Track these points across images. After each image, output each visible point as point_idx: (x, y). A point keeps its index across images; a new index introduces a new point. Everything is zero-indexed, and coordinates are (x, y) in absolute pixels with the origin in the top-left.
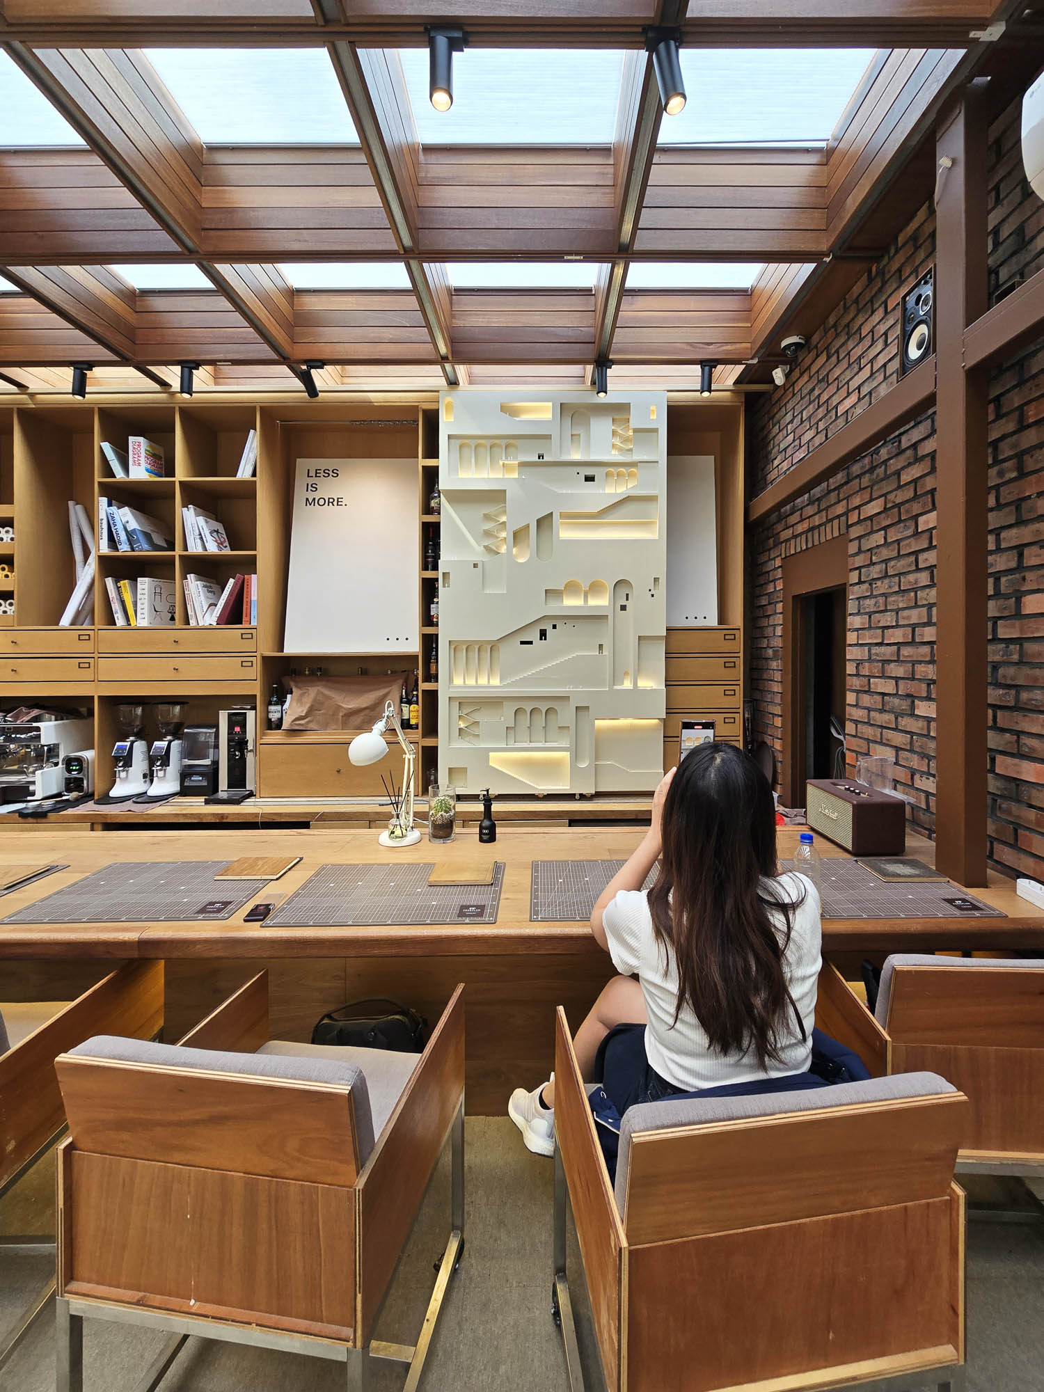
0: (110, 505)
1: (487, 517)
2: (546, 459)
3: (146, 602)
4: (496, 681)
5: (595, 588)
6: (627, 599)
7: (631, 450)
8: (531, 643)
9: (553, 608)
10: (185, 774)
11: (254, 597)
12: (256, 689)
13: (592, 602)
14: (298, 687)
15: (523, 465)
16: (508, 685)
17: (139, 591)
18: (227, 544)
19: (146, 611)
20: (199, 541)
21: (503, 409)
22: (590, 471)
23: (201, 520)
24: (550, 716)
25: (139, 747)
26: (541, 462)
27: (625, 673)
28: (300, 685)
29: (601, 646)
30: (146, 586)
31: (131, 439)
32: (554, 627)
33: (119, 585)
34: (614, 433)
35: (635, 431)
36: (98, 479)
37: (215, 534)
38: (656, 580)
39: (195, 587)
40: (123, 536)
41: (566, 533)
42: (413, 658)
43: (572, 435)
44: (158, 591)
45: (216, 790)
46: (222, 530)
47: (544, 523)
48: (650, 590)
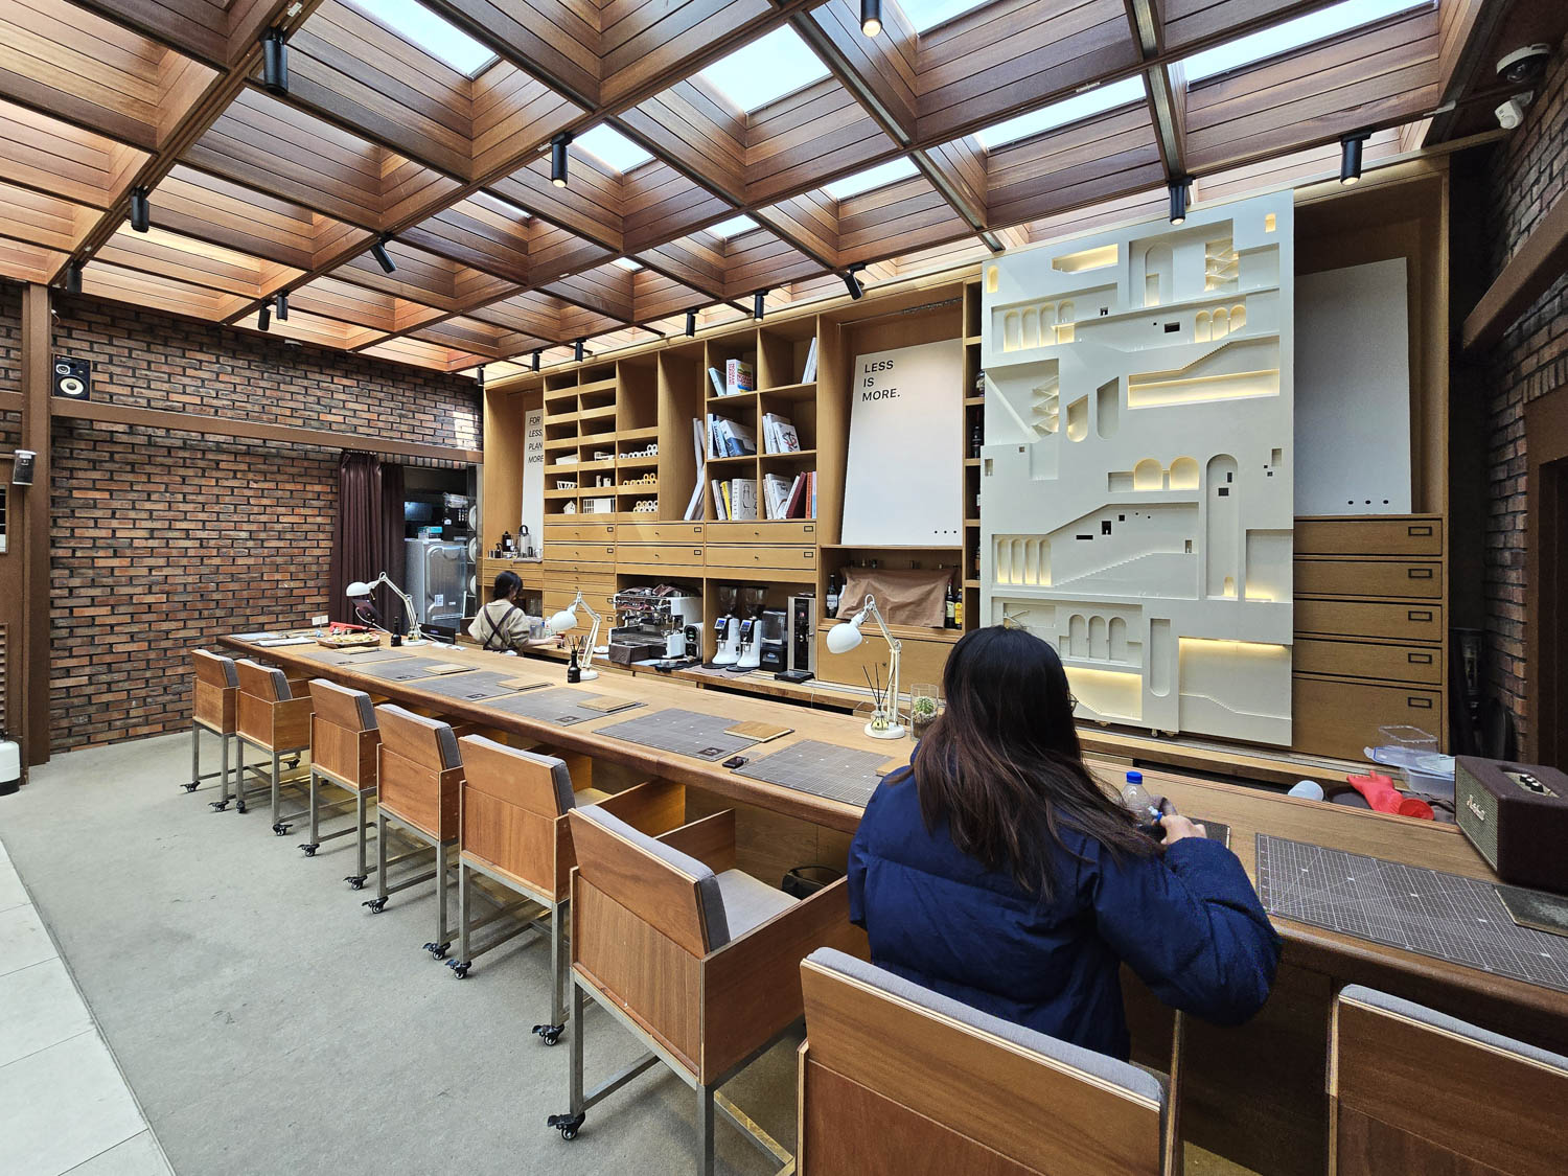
0: (715, 419)
1: (1037, 393)
2: (1109, 314)
3: (737, 499)
4: (1046, 582)
5: (1180, 468)
6: (1230, 480)
7: (1236, 280)
8: (1090, 537)
9: (1120, 495)
10: (764, 651)
11: (814, 493)
12: (814, 577)
13: (1176, 485)
14: (852, 578)
15: (1080, 326)
16: (1061, 587)
17: (734, 491)
18: (797, 444)
19: (737, 507)
20: (774, 444)
21: (1056, 265)
22: (1171, 319)
23: (776, 424)
24: (1116, 628)
25: (734, 623)
26: (1105, 319)
27: (1226, 580)
28: (854, 577)
29: (1188, 543)
30: (737, 486)
31: (728, 362)
32: (1122, 518)
33: (722, 485)
34: (1209, 263)
35: (1242, 254)
36: (707, 399)
37: (787, 437)
38: (1275, 452)
39: (771, 484)
40: (722, 445)
41: (1135, 401)
42: (956, 553)
43: (1147, 278)
44: (747, 489)
45: (785, 669)
46: (794, 433)
47: (1107, 392)
48: (1266, 467)
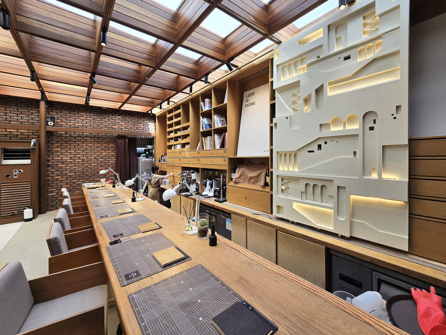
0: (203, 118)
1: (294, 95)
2: (320, 58)
3: (209, 143)
4: (296, 170)
5: (351, 119)
6: (375, 122)
7: (378, 29)
8: (313, 151)
9: (325, 133)
10: (215, 192)
11: (227, 140)
12: (226, 168)
13: (348, 127)
15: (310, 65)
16: (302, 172)
17: (208, 140)
18: (225, 124)
19: (209, 145)
20: (217, 124)
21: (300, 43)
22: (346, 54)
23: (217, 118)
24: (324, 189)
25: (208, 182)
26: (320, 60)
27: (373, 169)
28: (239, 167)
29: (355, 153)
31: (206, 100)
32: (326, 143)
33: (205, 138)
34: (365, 25)
35: (381, 15)
36: (201, 112)
37: (222, 122)
38: (398, 108)
39: (216, 136)
40: (204, 126)
41: (330, 92)
43: (337, 39)
44: (211, 139)
46: (224, 120)
47: (319, 91)
48: (393, 115)
